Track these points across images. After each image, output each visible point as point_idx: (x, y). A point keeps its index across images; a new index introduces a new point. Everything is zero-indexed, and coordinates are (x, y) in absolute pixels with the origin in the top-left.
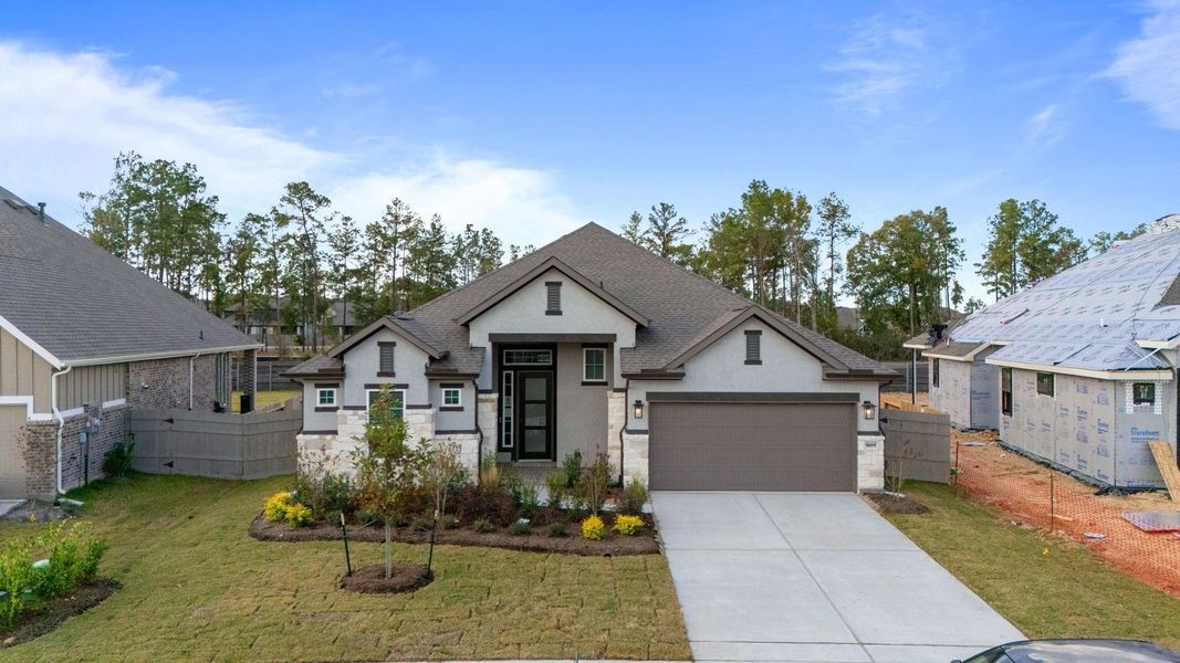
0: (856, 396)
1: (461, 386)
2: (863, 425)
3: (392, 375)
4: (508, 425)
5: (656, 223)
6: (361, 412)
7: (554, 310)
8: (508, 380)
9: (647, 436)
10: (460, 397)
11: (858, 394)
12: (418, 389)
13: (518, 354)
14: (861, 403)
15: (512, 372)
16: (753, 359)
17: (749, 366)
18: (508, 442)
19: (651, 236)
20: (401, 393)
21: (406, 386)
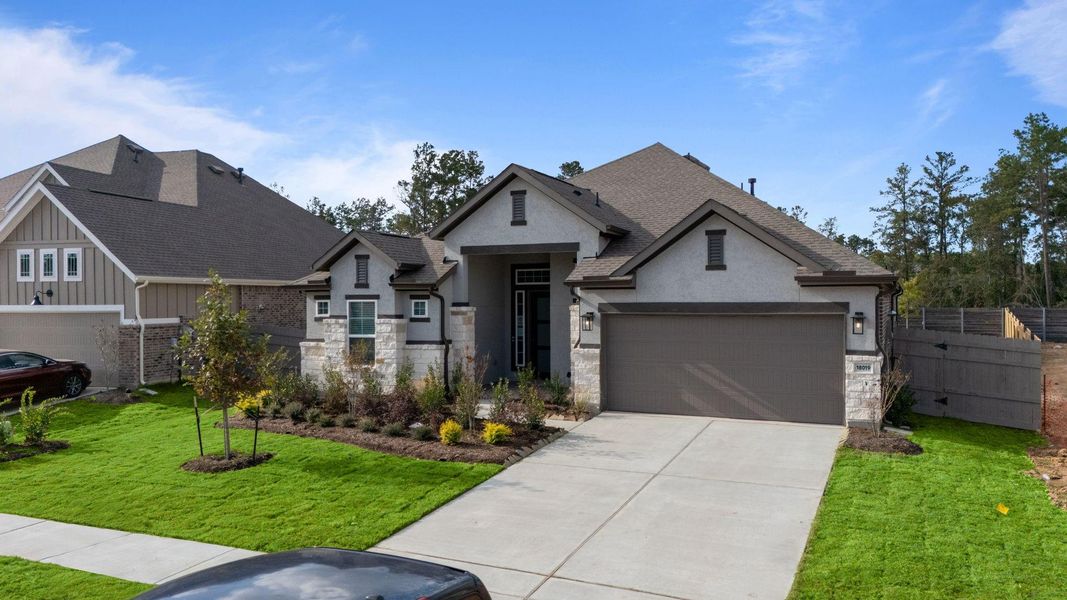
0: (845, 306)
1: (427, 297)
2: (854, 342)
3: (366, 286)
4: (520, 344)
5: (930, 174)
6: (341, 321)
7: (519, 221)
8: (520, 300)
9: (597, 351)
10: (426, 309)
11: (848, 303)
12: (388, 301)
13: (530, 273)
14: (852, 314)
15: (524, 292)
16: (716, 263)
17: (711, 272)
18: (520, 362)
19: (925, 188)
20: (374, 303)
21: (377, 297)
